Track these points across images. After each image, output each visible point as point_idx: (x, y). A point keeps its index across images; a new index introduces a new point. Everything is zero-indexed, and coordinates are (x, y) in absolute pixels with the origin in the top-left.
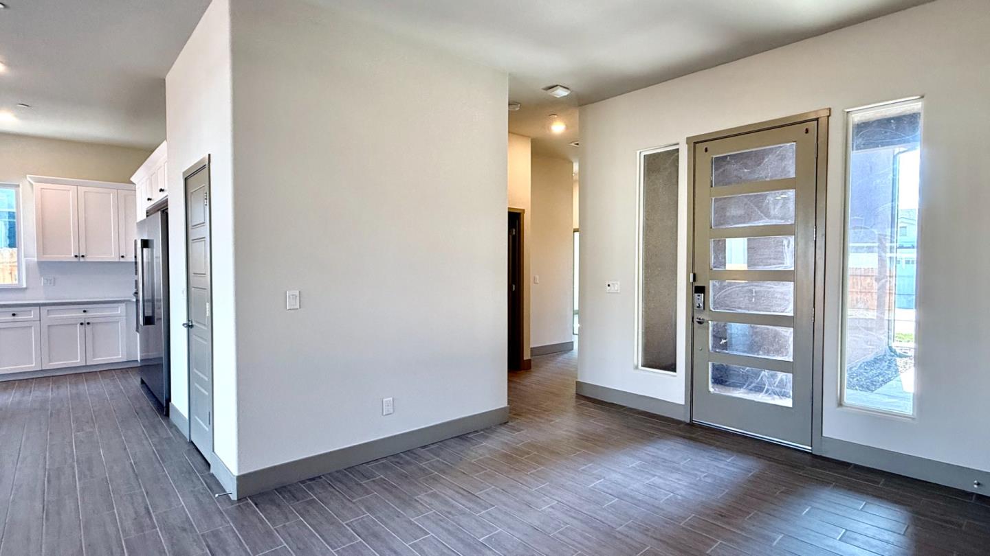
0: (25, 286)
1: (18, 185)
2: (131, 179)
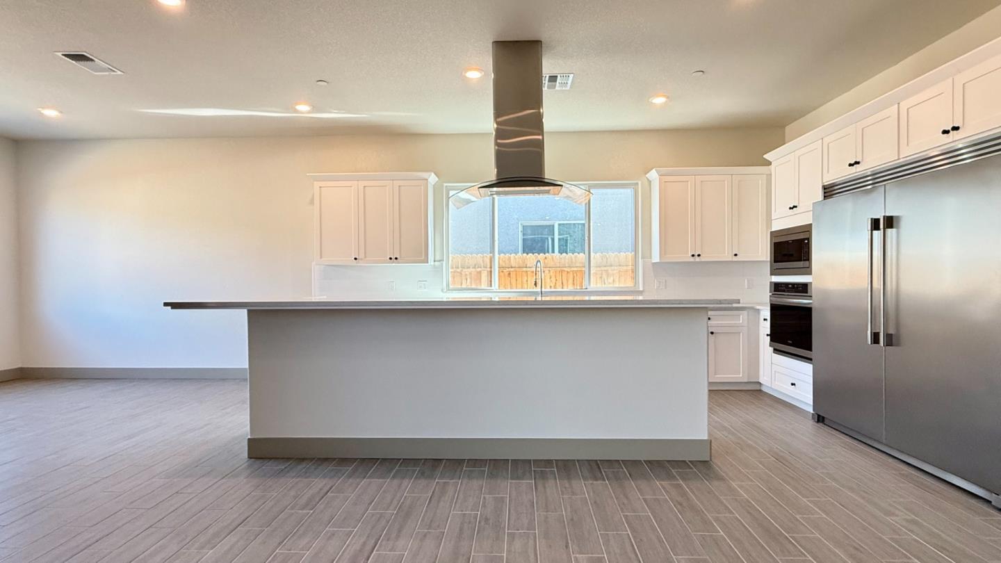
0: (641, 289)
1: (637, 184)
2: (764, 156)
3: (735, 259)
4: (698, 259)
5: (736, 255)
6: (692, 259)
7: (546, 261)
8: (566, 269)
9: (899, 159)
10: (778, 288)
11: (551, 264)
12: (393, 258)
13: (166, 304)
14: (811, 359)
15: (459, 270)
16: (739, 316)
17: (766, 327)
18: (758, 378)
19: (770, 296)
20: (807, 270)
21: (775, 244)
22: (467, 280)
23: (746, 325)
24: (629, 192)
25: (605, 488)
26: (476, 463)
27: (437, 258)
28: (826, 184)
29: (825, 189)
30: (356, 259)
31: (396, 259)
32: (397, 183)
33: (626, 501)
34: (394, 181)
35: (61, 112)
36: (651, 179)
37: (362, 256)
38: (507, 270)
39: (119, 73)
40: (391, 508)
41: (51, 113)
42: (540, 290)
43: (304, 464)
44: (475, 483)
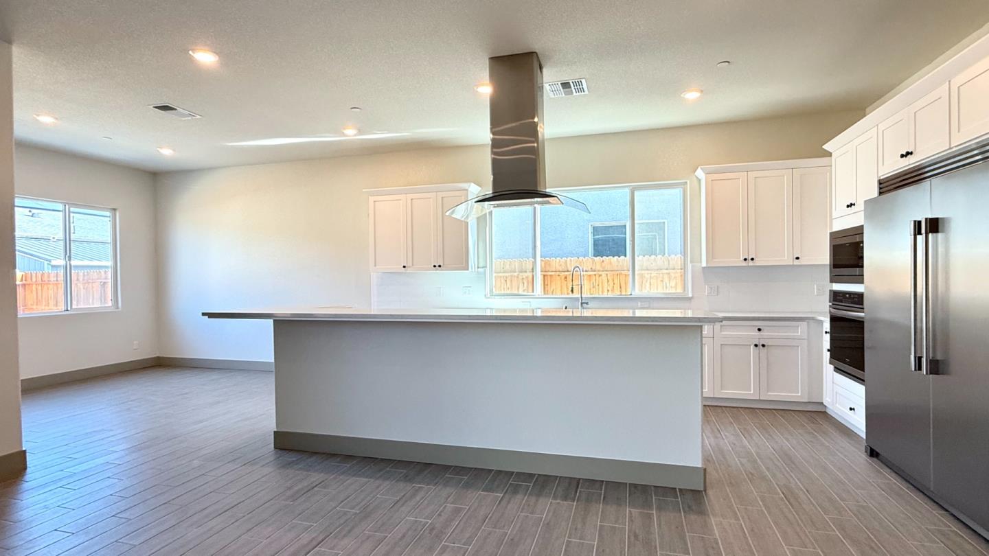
0: (690, 296)
1: (686, 183)
2: (824, 147)
3: (797, 262)
4: (751, 263)
5: (797, 258)
6: (744, 264)
7: (603, 264)
8: (623, 272)
9: (950, 148)
10: (837, 297)
11: (608, 267)
12: (437, 265)
13: (204, 314)
14: (863, 381)
15: (516, 274)
16: (798, 327)
17: (826, 341)
18: (822, 399)
19: (830, 306)
20: (859, 279)
21: (834, 246)
22: (524, 283)
23: (806, 337)
24: (677, 192)
25: (568, 509)
26: (460, 470)
27: (481, 265)
28: (882, 178)
29: (880, 184)
30: (404, 267)
31: (440, 266)
32: (441, 195)
33: (579, 526)
34: (438, 193)
35: (174, 150)
36: (700, 178)
37: (410, 264)
38: (563, 273)
39: (198, 117)
40: (357, 508)
41: (167, 152)
42: (579, 296)
43: (313, 459)
44: (446, 492)
